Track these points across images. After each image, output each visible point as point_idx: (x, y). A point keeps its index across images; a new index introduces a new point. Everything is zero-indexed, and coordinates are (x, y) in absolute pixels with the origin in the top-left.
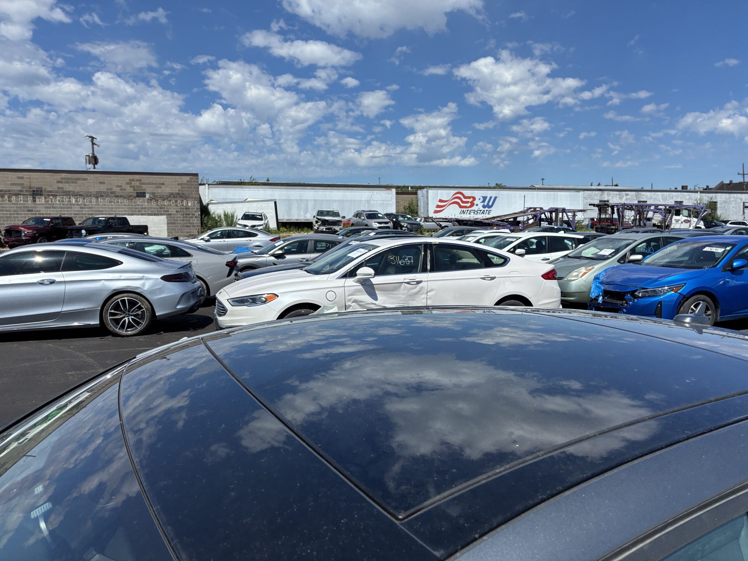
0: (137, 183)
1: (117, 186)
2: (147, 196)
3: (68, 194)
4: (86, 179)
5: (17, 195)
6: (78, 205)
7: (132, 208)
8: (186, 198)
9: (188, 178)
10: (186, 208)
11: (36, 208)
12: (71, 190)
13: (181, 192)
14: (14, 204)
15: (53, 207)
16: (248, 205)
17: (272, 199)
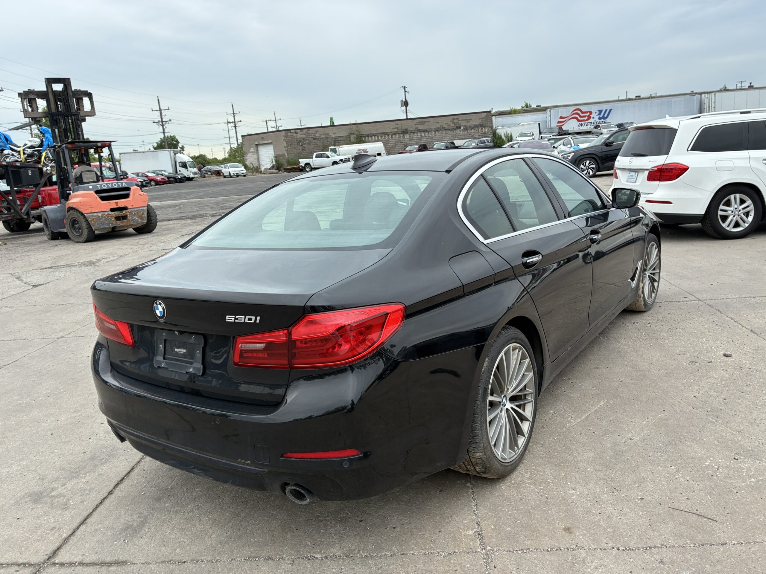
0: (456, 121)
1: (446, 124)
2: (462, 128)
3: (420, 131)
4: (429, 121)
5: (395, 134)
6: (425, 137)
7: (453, 136)
8: (484, 127)
9: (485, 114)
10: (484, 133)
11: (404, 141)
12: (422, 128)
13: (481, 124)
14: (394, 139)
15: (413, 140)
16: (521, 127)
17: (537, 122)
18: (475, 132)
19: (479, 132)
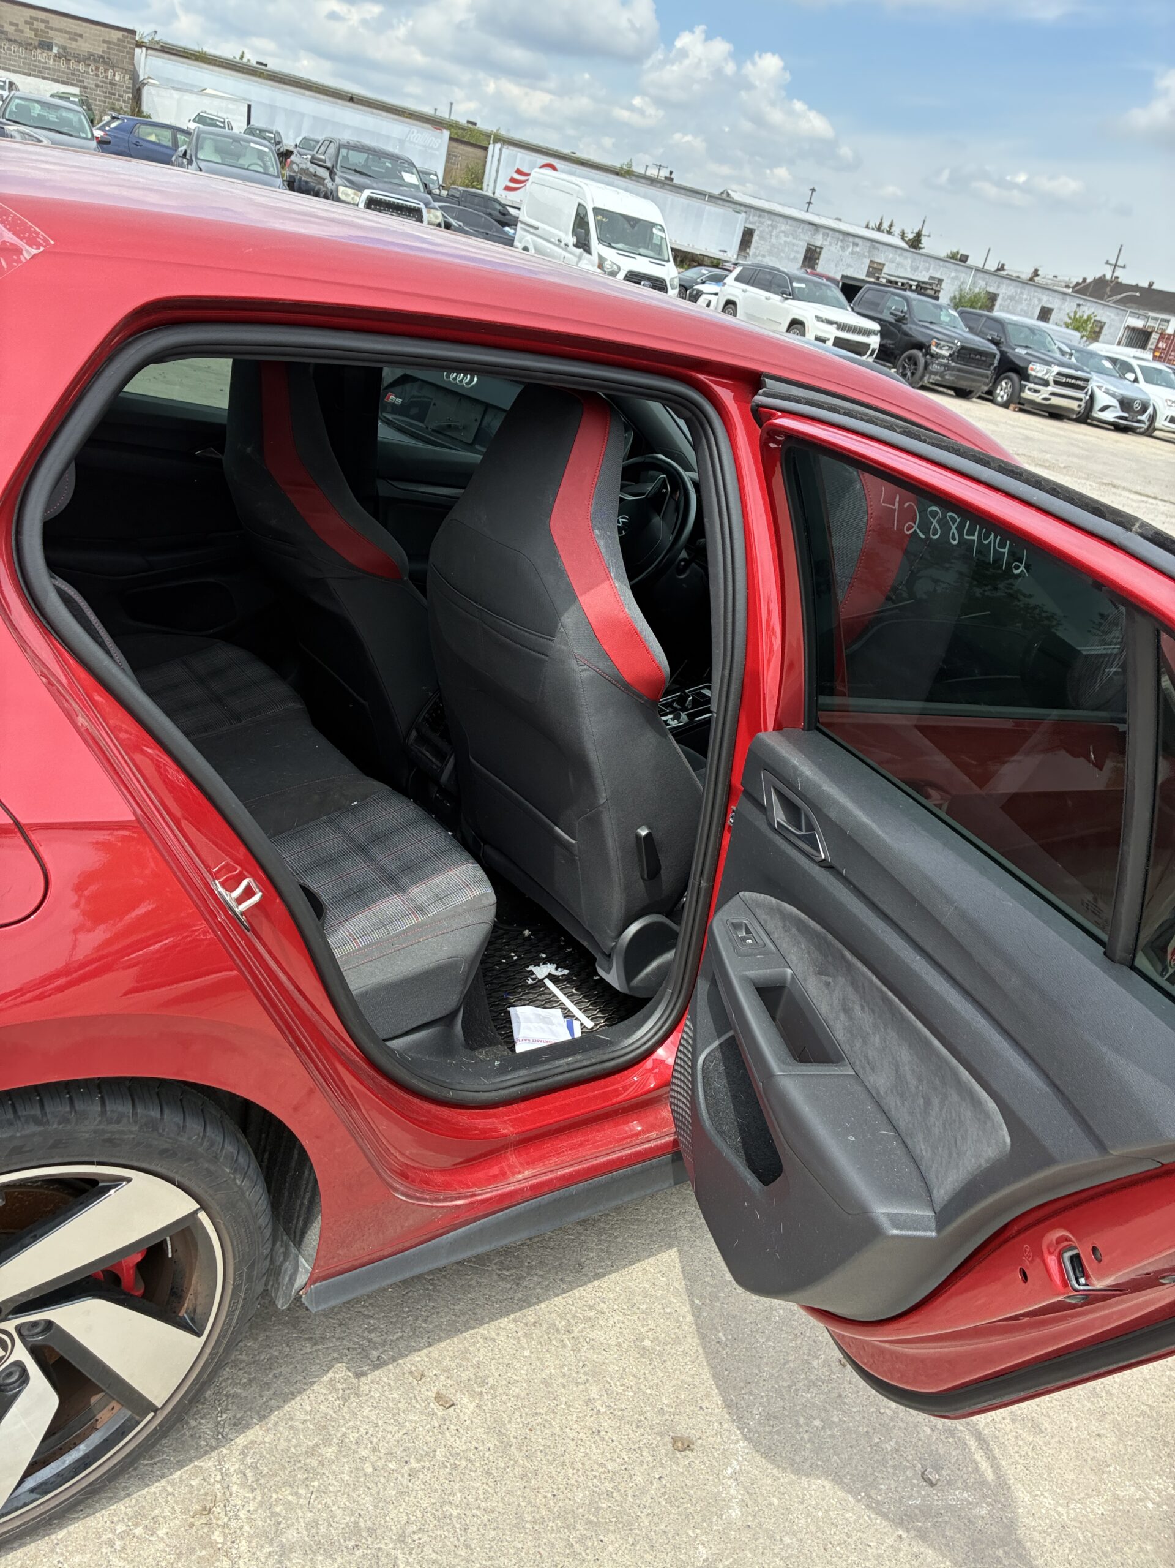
0: (42, 26)
1: (12, 24)
2: (55, 50)
7: (30, 65)
8: (113, 67)
9: (120, 34)
10: (110, 83)
13: (106, 55)
16: (206, 101)
17: (245, 99)
18: (88, 73)
19: (97, 75)
